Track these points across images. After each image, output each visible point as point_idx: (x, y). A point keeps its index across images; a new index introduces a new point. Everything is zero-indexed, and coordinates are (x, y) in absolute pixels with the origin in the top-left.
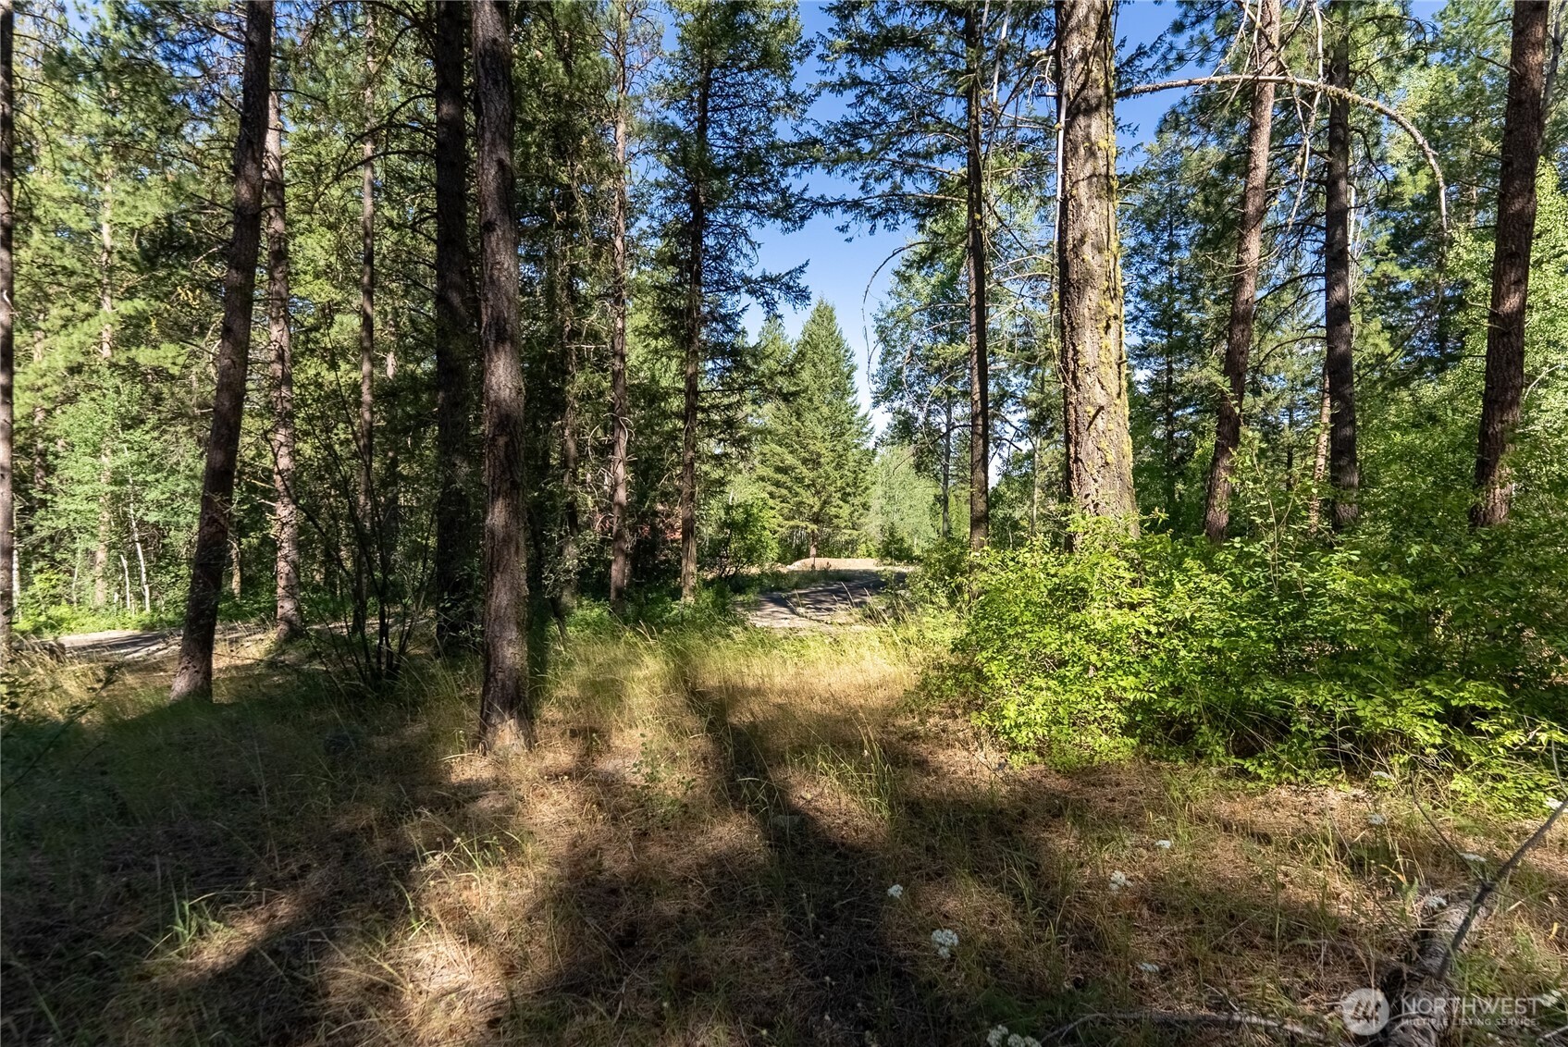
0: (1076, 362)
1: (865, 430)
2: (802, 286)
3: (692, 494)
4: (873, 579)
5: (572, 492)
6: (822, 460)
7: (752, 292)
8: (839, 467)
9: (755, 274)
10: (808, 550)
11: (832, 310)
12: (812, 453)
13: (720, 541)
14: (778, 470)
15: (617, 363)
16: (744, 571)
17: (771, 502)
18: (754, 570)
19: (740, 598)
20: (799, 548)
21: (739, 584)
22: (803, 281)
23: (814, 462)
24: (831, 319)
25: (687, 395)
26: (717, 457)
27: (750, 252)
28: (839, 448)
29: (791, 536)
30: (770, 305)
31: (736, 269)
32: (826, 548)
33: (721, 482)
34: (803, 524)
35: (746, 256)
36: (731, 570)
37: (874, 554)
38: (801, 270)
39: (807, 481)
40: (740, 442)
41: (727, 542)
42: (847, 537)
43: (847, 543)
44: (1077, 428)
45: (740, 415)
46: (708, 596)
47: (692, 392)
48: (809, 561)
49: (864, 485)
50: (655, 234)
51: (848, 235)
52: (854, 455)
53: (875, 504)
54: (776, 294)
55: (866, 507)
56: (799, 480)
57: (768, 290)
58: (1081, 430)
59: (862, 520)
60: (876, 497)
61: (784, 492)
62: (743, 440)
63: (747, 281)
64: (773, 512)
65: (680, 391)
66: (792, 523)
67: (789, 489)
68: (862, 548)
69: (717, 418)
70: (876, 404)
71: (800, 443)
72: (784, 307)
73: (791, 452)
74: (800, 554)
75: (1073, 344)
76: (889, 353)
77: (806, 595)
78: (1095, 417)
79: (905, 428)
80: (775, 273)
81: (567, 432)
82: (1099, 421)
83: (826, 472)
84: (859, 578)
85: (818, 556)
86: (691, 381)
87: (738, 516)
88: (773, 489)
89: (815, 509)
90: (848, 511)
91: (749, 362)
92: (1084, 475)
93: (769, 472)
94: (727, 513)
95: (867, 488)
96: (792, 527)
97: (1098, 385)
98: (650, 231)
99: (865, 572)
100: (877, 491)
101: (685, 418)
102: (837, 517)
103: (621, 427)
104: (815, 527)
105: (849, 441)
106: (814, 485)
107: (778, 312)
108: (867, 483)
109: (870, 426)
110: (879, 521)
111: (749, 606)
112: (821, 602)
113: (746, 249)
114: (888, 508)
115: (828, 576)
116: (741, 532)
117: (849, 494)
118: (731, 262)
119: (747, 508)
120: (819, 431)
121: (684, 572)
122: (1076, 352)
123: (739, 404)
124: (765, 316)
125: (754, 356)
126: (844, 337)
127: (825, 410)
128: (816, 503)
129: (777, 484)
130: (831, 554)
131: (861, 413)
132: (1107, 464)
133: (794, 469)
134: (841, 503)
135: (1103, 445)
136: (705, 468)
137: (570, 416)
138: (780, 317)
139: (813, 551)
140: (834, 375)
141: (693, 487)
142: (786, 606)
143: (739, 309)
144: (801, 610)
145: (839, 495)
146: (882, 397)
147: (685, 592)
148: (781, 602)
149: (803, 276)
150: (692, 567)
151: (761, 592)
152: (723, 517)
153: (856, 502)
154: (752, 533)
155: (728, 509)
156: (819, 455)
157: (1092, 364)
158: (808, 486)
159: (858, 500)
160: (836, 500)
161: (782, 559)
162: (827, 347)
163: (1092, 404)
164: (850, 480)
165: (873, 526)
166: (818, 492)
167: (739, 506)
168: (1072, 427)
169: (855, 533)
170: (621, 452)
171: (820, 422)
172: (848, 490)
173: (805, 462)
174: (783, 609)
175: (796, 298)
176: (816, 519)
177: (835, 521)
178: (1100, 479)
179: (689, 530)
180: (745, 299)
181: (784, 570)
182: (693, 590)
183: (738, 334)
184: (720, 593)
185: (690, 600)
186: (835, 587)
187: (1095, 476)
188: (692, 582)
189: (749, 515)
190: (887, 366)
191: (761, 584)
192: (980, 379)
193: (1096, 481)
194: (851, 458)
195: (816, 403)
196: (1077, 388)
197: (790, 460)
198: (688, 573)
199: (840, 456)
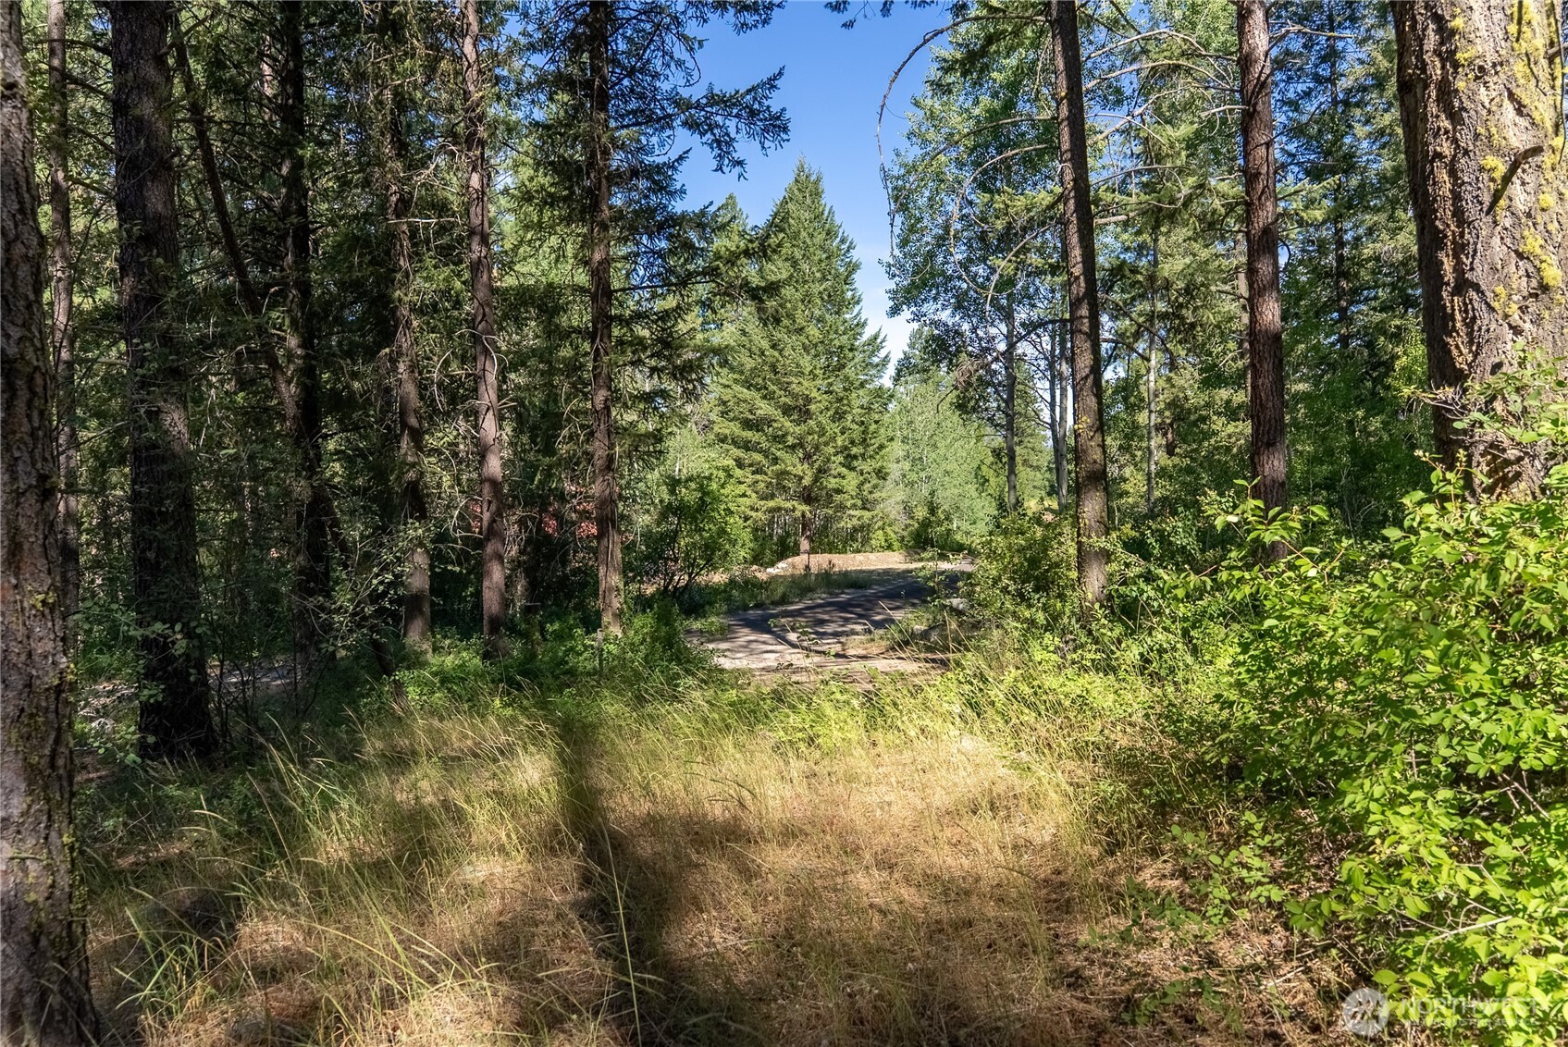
0: (1449, 58)
1: (876, 360)
2: (774, 110)
3: (610, 459)
4: (901, 582)
5: (413, 465)
6: (813, 407)
7: (691, 125)
8: (839, 416)
9: (696, 93)
10: (797, 544)
11: (818, 180)
12: (795, 396)
13: (663, 536)
14: (747, 424)
15: (475, 247)
16: (701, 579)
17: (738, 473)
18: (718, 578)
19: (697, 625)
20: (782, 541)
21: (694, 602)
22: (775, 103)
23: (800, 410)
24: (817, 194)
25: (594, 298)
26: (648, 398)
27: (685, 56)
28: (838, 387)
29: (771, 522)
30: (723, 145)
31: (665, 86)
32: (823, 540)
33: (657, 437)
34: (788, 505)
35: (680, 63)
36: (681, 579)
37: (896, 545)
38: (771, 84)
39: (791, 440)
40: (683, 372)
41: (673, 537)
42: (855, 522)
43: (855, 530)
44: (1459, 214)
45: (682, 327)
46: (644, 622)
47: (601, 293)
48: (799, 561)
49: (876, 442)
50: (532, 47)
51: (846, 17)
52: (859, 399)
53: (894, 470)
54: (731, 124)
55: (881, 474)
56: (779, 439)
57: (719, 119)
58: (1472, 211)
59: (876, 495)
60: (895, 458)
61: (758, 457)
62: (689, 367)
63: (682, 104)
64: (743, 487)
65: (582, 290)
66: (771, 504)
67: (766, 453)
68: (878, 537)
69: (646, 333)
70: (895, 311)
71: (778, 382)
72: (745, 147)
73: (764, 397)
74: (785, 549)
75: (1439, 19)
76: (912, 229)
77: (799, 613)
78: (1507, 179)
79: (941, 347)
80: (730, 91)
81: (402, 367)
82: (1515, 189)
83: (819, 424)
84: (878, 583)
85: (813, 551)
86: (600, 273)
87: (689, 495)
88: (739, 453)
89: (806, 481)
90: (855, 483)
91: (693, 236)
92: (1485, 319)
93: (734, 429)
94: (672, 492)
95: (881, 447)
96: (771, 510)
97: (1509, 107)
98: (523, 41)
99: (887, 572)
100: (897, 449)
101: (592, 336)
102: (839, 491)
103: (486, 352)
104: (806, 508)
105: (852, 376)
106: (801, 445)
107: (736, 156)
108: (882, 439)
109: (882, 353)
110: (900, 495)
111: (711, 636)
112: (822, 622)
113: (679, 51)
114: (914, 477)
115: (830, 581)
116: (694, 519)
117: (855, 457)
118: (656, 76)
119: (702, 482)
120: (806, 362)
121: (603, 586)
122: (1446, 33)
123: (679, 311)
124: (714, 164)
125: (701, 226)
126: (838, 221)
127: (814, 332)
128: (806, 473)
129: (747, 446)
130: (831, 549)
131: (868, 333)
132: (1544, 288)
133: (769, 422)
134: (844, 471)
135: (1533, 243)
136: (631, 416)
137: (404, 340)
138: (740, 163)
139: (805, 545)
140: (824, 278)
141: (611, 447)
142: (769, 631)
143: (673, 155)
144: (793, 637)
145: (840, 458)
146: (905, 298)
147: (606, 618)
148: (760, 626)
149: (774, 94)
150: (616, 580)
151: (730, 613)
152: (666, 497)
153: (866, 468)
154: (712, 519)
155: (673, 484)
156: (808, 400)
157: (1491, 57)
158: (793, 447)
159: (866, 466)
160: (835, 467)
161: (757, 559)
162: (811, 236)
163: (1498, 152)
164: (856, 436)
165: (892, 500)
166: (808, 457)
167: (690, 479)
168: (1445, 212)
169: (867, 514)
170: (488, 395)
171: (805, 348)
172: (854, 451)
173: (787, 411)
174: (766, 637)
175: (765, 130)
176: (807, 497)
177: (838, 498)
178: (1527, 326)
179: (608, 519)
180: (682, 139)
181: (762, 576)
182: (619, 615)
183: (671, 194)
184: (664, 619)
185: (616, 631)
186: (843, 598)
187: (1516, 318)
188: (616, 603)
189: (706, 493)
190: (911, 248)
191: (729, 599)
192: (1081, 240)
193: (1517, 331)
194: (856, 403)
195: (800, 321)
196: (1455, 117)
197: (764, 409)
198: (610, 589)
199: (840, 400)
